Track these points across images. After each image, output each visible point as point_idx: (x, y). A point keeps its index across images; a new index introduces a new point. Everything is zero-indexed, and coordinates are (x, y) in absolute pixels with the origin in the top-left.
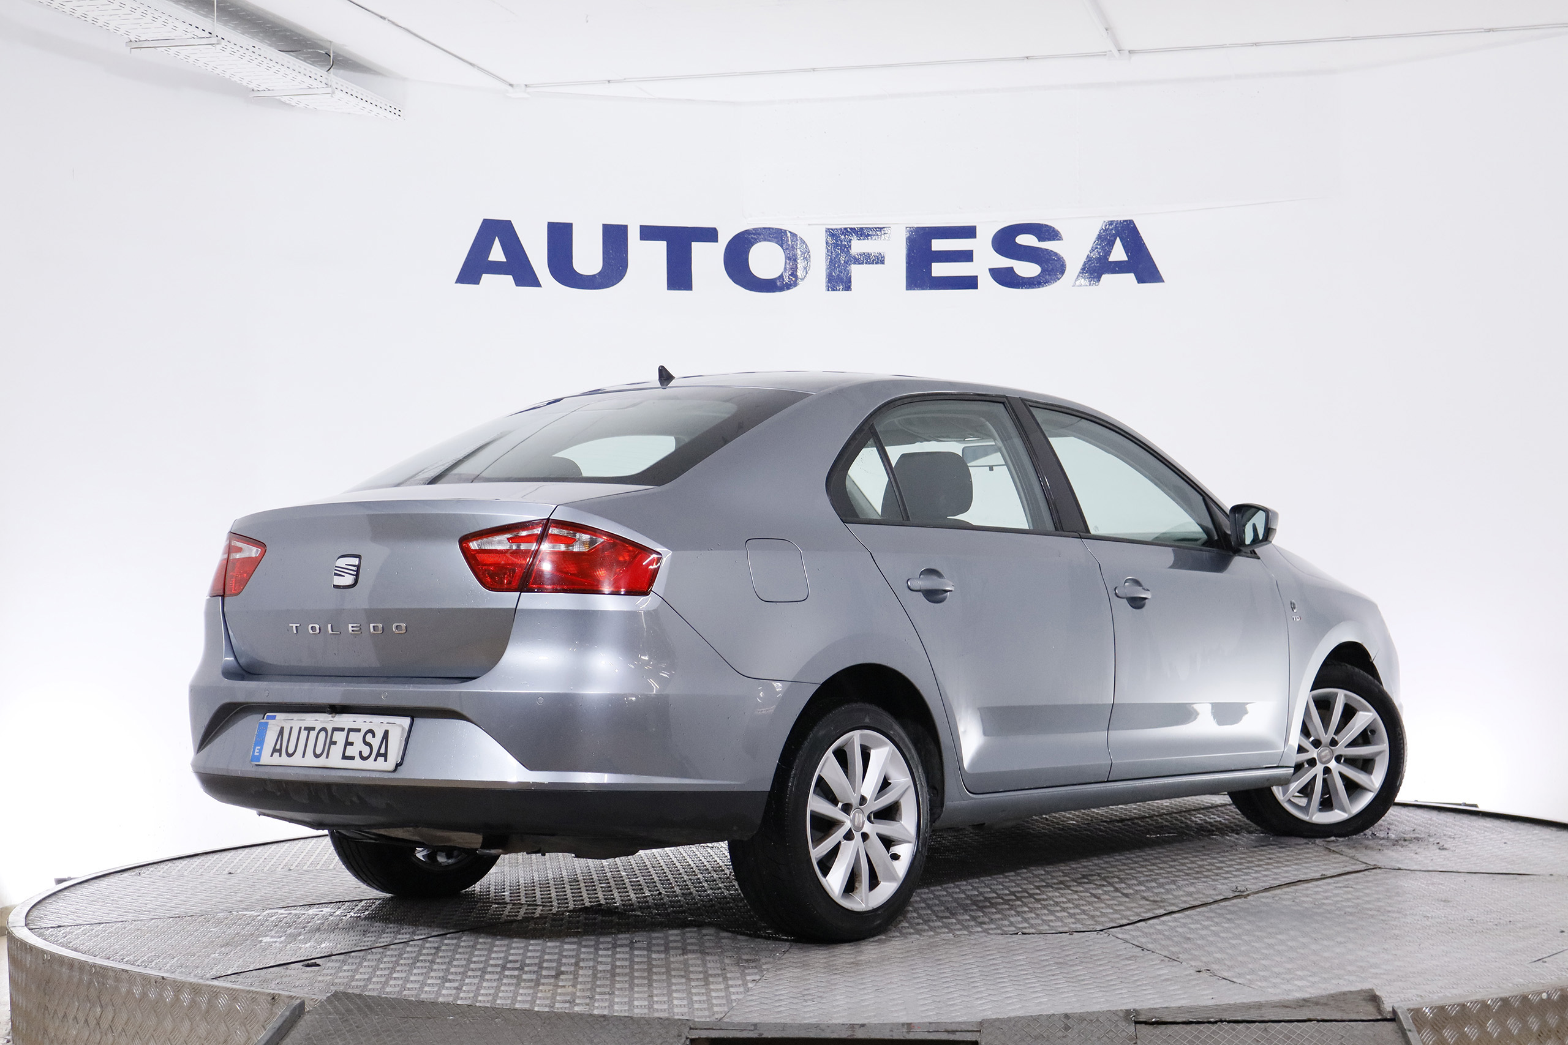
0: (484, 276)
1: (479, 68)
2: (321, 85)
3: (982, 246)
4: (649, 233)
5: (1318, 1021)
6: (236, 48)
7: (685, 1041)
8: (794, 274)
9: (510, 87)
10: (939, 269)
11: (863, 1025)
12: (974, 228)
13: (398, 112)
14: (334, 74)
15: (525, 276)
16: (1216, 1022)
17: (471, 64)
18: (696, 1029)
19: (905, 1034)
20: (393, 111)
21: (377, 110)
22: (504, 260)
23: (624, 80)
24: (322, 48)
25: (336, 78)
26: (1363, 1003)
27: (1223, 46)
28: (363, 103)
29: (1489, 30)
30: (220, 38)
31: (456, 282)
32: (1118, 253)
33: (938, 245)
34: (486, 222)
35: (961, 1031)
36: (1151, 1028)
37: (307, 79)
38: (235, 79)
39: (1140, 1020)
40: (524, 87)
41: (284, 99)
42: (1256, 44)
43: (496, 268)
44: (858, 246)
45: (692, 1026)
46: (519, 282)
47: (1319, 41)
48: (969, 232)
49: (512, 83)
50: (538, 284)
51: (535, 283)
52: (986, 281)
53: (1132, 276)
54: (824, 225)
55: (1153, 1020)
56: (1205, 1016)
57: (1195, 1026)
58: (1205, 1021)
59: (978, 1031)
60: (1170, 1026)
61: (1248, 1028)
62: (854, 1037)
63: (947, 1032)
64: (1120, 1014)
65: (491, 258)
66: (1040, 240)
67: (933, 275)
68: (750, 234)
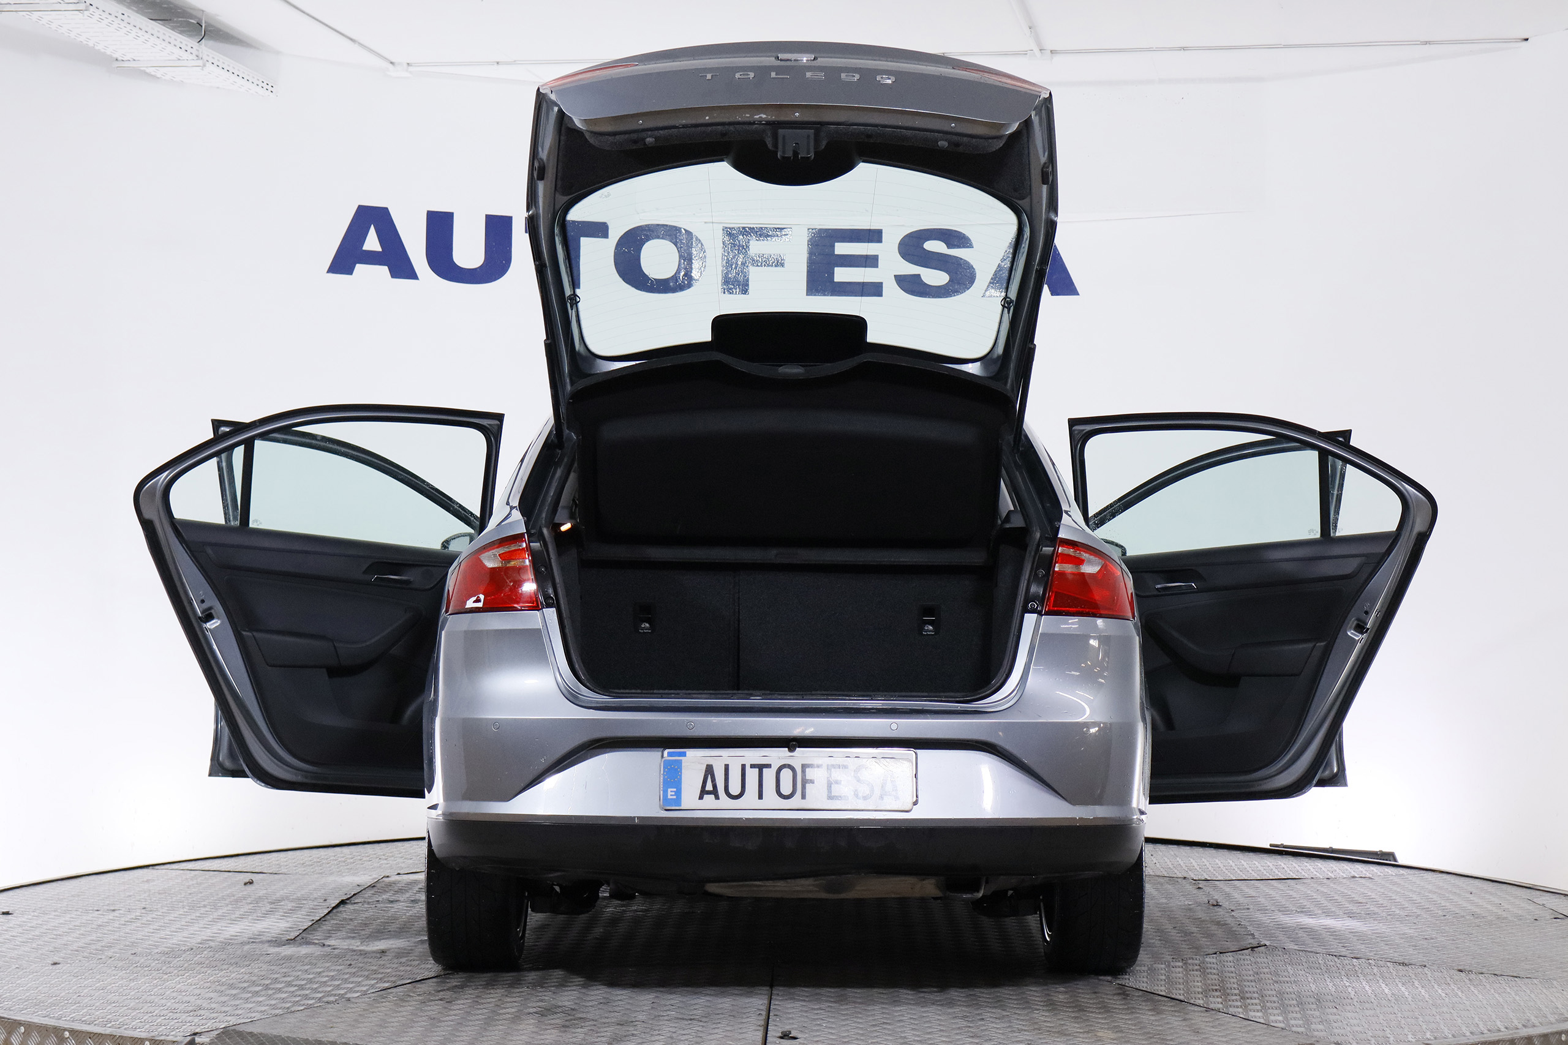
0: (359, 268)
1: (361, 45)
2: (191, 57)
3: (888, 251)
6: (104, 15)
8: (688, 275)
9: (391, 65)
10: (842, 274)
12: (880, 231)
13: (270, 88)
14: (205, 46)
15: (402, 268)
17: (351, 39)
20: (266, 86)
21: (249, 85)
22: (380, 249)
23: (514, 63)
24: (192, 16)
25: (208, 49)
27: (1149, 50)
28: (234, 78)
29: (1426, 43)
30: (88, 3)
31: (328, 272)
33: (842, 248)
34: (361, 209)
37: (177, 51)
38: (99, 47)
40: (405, 65)
41: (149, 70)
42: (1184, 49)
43: (371, 258)
44: (756, 247)
46: (395, 274)
47: (1249, 47)
48: (874, 236)
49: (393, 61)
50: (415, 277)
51: (411, 274)
52: (891, 288)
54: (721, 223)
65: (366, 247)
66: (949, 247)
67: (836, 280)
68: (642, 231)
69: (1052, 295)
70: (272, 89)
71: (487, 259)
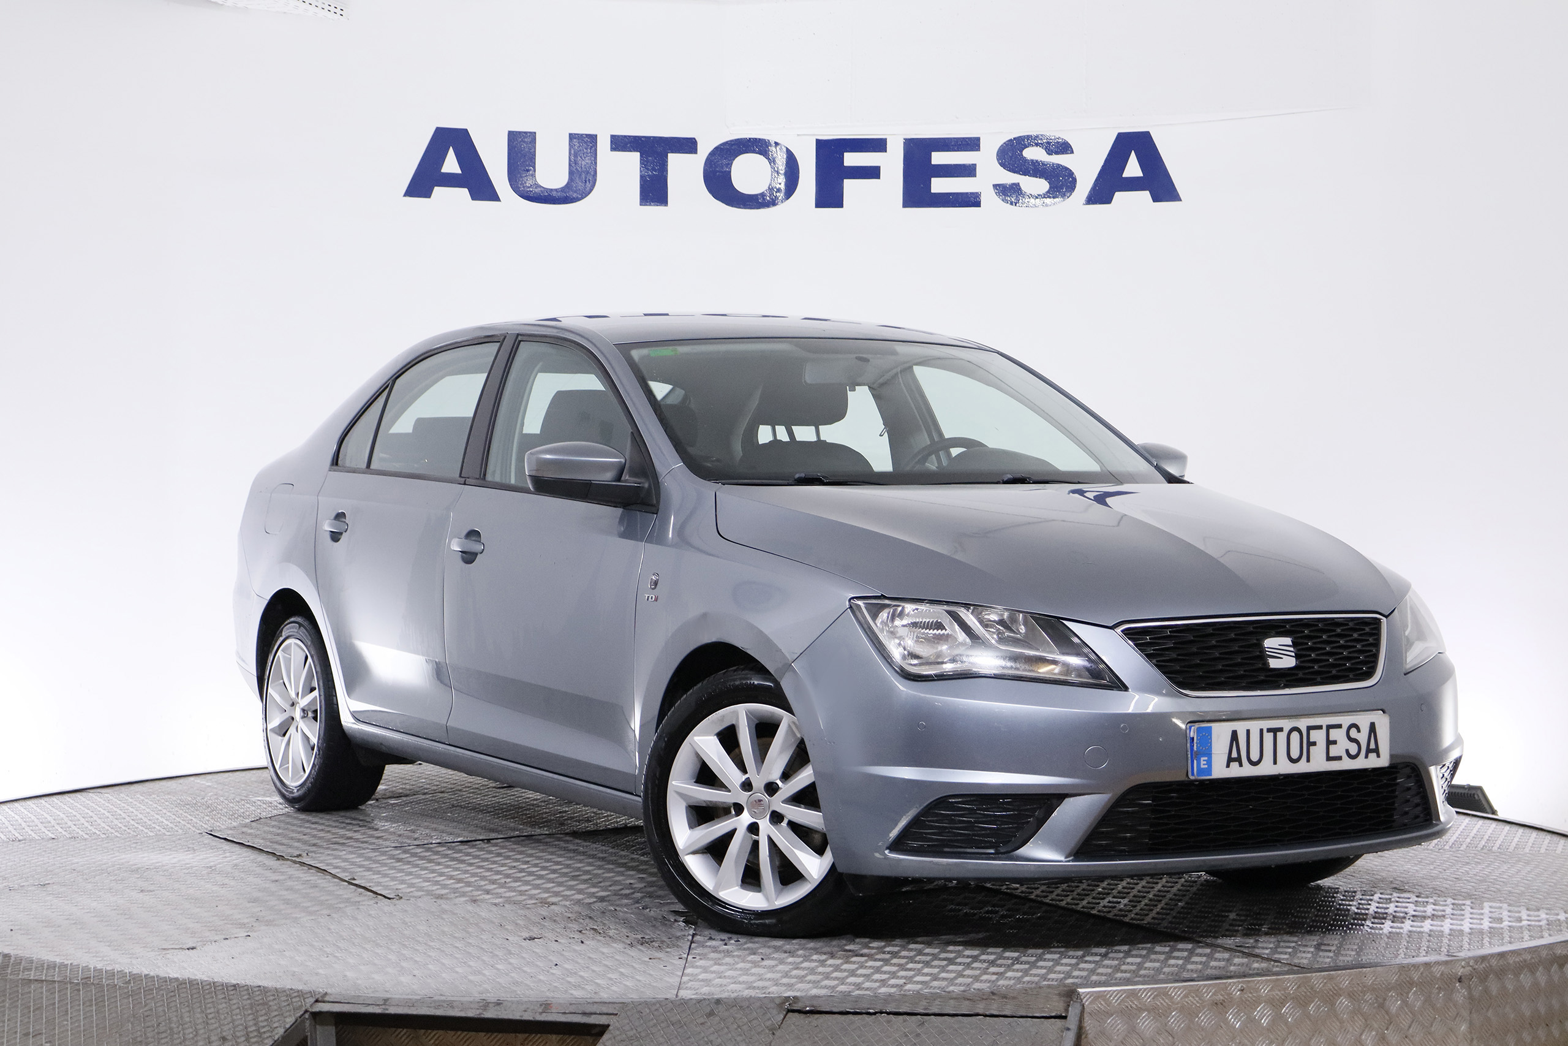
3: (986, 160)
4: (620, 143)
5: (985, 1016)
7: (302, 1015)
10: (939, 185)
11: (498, 1004)
12: (978, 139)
13: (340, 11)
15: (482, 189)
16: (875, 1014)
18: (324, 1002)
19: (538, 1014)
20: (332, 9)
22: (460, 172)
26: (1056, 998)
31: (405, 195)
32: (1133, 169)
33: (939, 158)
34: (439, 131)
35: (600, 1014)
36: (803, 1016)
39: (793, 1008)
43: (450, 181)
44: (851, 159)
45: (320, 999)
46: (475, 196)
48: (972, 144)
50: (497, 199)
53: (1147, 193)
54: (814, 135)
55: (808, 1009)
56: (866, 1006)
57: (851, 1017)
58: (864, 1011)
59: (616, 1014)
60: (823, 1016)
61: (904, 1021)
62: (483, 1016)
63: (584, 1014)
64: (778, 1001)
65: (444, 170)
66: (1049, 154)
67: (933, 191)
68: (732, 145)
69: (1154, 200)
70: (342, 12)
71: (571, 179)
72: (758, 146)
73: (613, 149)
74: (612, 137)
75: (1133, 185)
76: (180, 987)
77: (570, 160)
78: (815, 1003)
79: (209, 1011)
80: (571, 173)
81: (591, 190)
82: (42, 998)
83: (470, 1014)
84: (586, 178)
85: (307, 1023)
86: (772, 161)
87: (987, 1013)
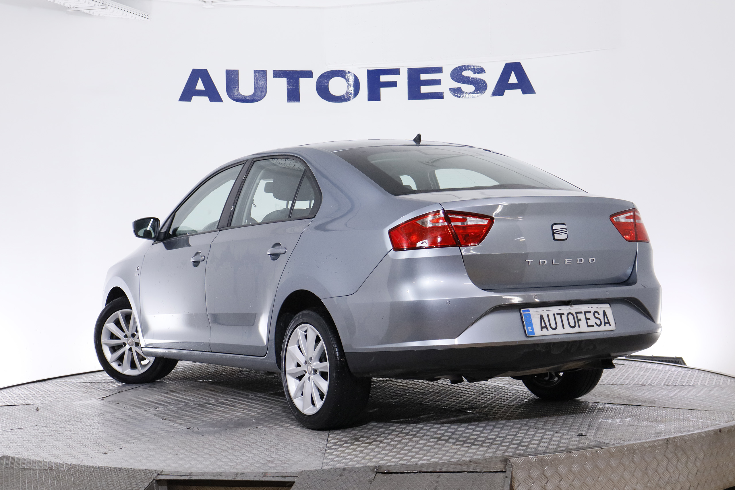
0: (193, 97)
2: (100, 4)
3: (445, 77)
4: (277, 74)
5: (468, 472)
7: (152, 481)
9: (204, 3)
10: (424, 89)
11: (243, 473)
12: (442, 68)
15: (215, 97)
16: (417, 473)
18: (162, 475)
19: (261, 478)
20: (143, 16)
21: (134, 16)
22: (204, 89)
26: (500, 463)
28: (126, 13)
31: (179, 101)
32: (513, 79)
33: (424, 77)
34: (194, 70)
35: (290, 477)
36: (383, 475)
39: (379, 471)
40: (211, 2)
41: (86, 11)
43: (200, 93)
44: (384, 78)
45: (160, 474)
46: (211, 100)
48: (439, 70)
50: (221, 101)
51: (220, 100)
52: (448, 94)
53: (520, 90)
54: (366, 68)
55: (386, 471)
56: (412, 469)
57: (406, 474)
58: (412, 472)
59: (297, 477)
60: (393, 474)
61: (431, 476)
62: (236, 479)
63: (282, 477)
64: (371, 468)
65: (197, 88)
66: (474, 74)
67: (421, 92)
68: (329, 73)
69: (523, 94)
70: (148, 17)
71: (255, 91)
72: (341, 74)
73: (274, 77)
74: (274, 71)
75: (513, 87)
76: (95, 470)
77: (254, 82)
78: (389, 468)
79: (108, 481)
80: (255, 88)
81: (265, 96)
82: (31, 477)
83: (230, 478)
84: (262, 90)
85: (155, 485)
86: (347, 80)
87: (469, 471)
